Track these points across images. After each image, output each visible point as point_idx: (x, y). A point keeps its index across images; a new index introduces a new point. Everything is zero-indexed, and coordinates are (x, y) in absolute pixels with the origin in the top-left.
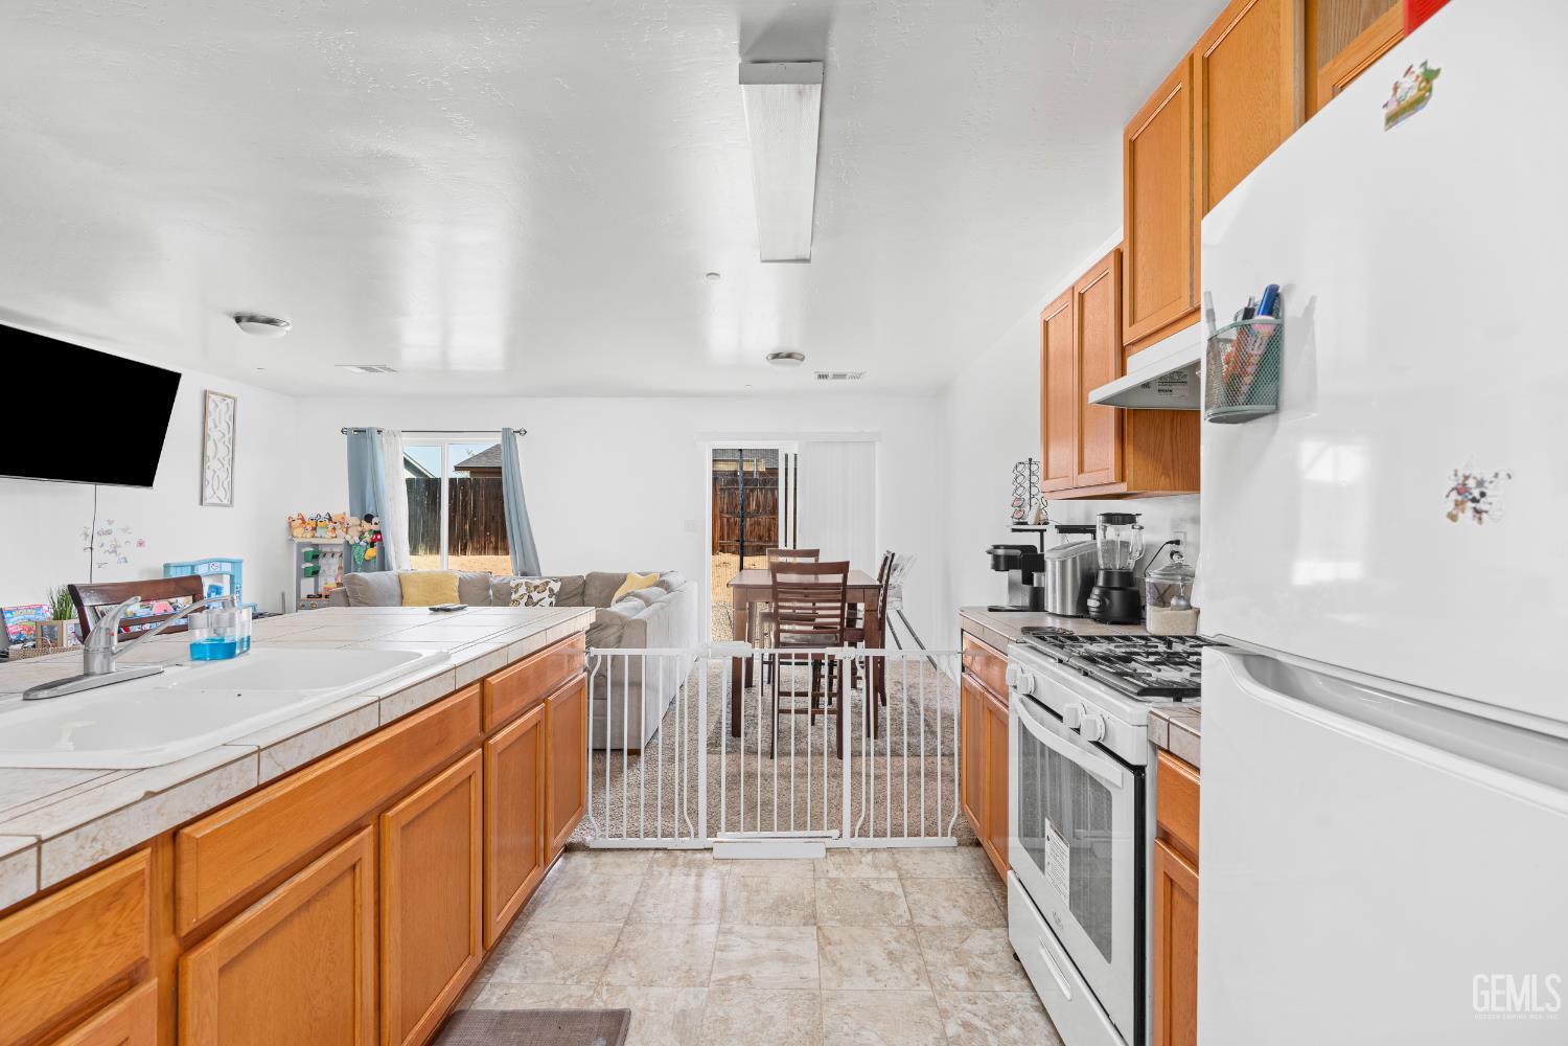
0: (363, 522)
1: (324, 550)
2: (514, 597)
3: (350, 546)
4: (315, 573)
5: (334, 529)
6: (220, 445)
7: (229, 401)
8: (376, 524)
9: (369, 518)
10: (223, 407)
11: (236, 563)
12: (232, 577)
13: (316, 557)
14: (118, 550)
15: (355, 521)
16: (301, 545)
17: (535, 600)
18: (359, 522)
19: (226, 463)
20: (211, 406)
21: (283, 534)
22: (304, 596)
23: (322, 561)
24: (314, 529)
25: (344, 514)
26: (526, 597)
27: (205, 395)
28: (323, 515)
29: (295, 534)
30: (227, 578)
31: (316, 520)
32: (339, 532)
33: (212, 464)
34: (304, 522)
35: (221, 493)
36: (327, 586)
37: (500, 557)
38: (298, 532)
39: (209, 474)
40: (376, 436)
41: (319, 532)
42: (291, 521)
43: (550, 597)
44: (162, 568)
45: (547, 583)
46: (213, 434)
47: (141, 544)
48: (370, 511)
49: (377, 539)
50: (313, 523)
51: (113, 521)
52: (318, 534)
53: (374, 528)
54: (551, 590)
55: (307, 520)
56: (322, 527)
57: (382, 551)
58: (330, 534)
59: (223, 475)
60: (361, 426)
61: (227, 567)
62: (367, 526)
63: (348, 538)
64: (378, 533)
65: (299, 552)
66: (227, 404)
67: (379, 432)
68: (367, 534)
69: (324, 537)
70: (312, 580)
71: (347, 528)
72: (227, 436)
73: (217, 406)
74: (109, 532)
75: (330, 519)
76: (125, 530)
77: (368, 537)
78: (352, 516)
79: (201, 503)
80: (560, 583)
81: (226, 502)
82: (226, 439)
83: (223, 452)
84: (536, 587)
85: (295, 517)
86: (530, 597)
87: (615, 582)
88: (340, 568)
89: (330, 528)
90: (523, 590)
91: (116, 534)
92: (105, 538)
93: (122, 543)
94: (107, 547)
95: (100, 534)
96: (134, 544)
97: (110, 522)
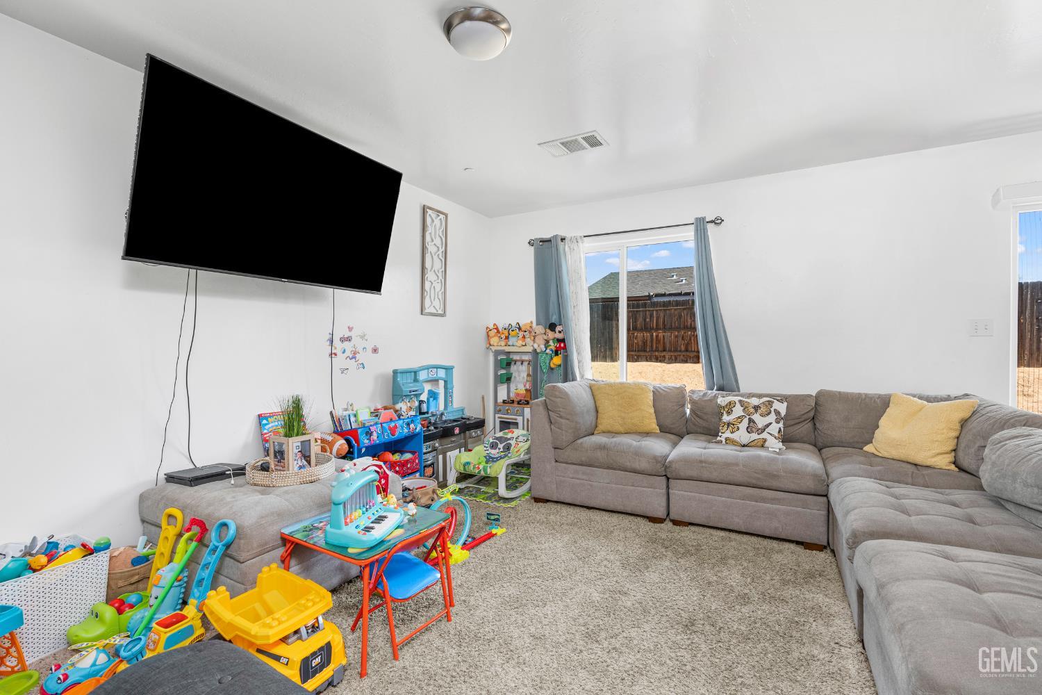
0: (548, 330)
1: (516, 357)
2: (726, 418)
3: (538, 353)
4: (509, 379)
5: (524, 337)
6: (435, 257)
7: (442, 216)
8: (560, 332)
9: (552, 327)
10: (437, 222)
11: (449, 369)
12: (446, 382)
13: (509, 364)
14: (357, 356)
15: (540, 329)
16: (497, 353)
17: (760, 426)
18: (543, 331)
19: (440, 275)
20: (429, 220)
21: (482, 343)
22: (500, 400)
23: (513, 368)
24: (507, 338)
25: (532, 322)
26: (746, 421)
27: (424, 209)
28: (514, 324)
29: (492, 343)
30: (442, 383)
31: (509, 329)
32: (528, 340)
33: (430, 276)
34: (498, 332)
35: (437, 303)
36: (517, 391)
37: (607, 363)
38: (494, 341)
39: (427, 285)
40: (561, 245)
41: (512, 341)
42: (488, 330)
43: (778, 422)
44: (392, 374)
45: (770, 403)
46: (431, 248)
47: (375, 350)
48: (554, 319)
49: (562, 347)
50: (506, 332)
51: (352, 328)
52: (510, 343)
53: (560, 336)
54: (777, 413)
55: (500, 330)
56: (513, 336)
57: (566, 359)
58: (520, 343)
59: (438, 287)
60: (547, 236)
61: (442, 373)
62: (551, 335)
63: (536, 346)
64: (562, 341)
65: (496, 360)
66: (441, 219)
67: (563, 239)
68: (551, 343)
69: (516, 345)
70: (505, 386)
71: (535, 337)
72: (441, 250)
73: (433, 221)
74: (349, 339)
75: (520, 329)
76: (363, 337)
77: (552, 345)
78: (537, 325)
79: (422, 314)
80: (785, 404)
81: (440, 312)
82: (440, 252)
83: (438, 265)
84: (756, 408)
85: (491, 327)
86: (751, 421)
87: (874, 408)
88: (528, 375)
89: (521, 336)
90: (738, 411)
91: (355, 340)
92: (346, 344)
93: (360, 349)
94: (348, 353)
95: (343, 340)
96: (369, 350)
97: (350, 329)
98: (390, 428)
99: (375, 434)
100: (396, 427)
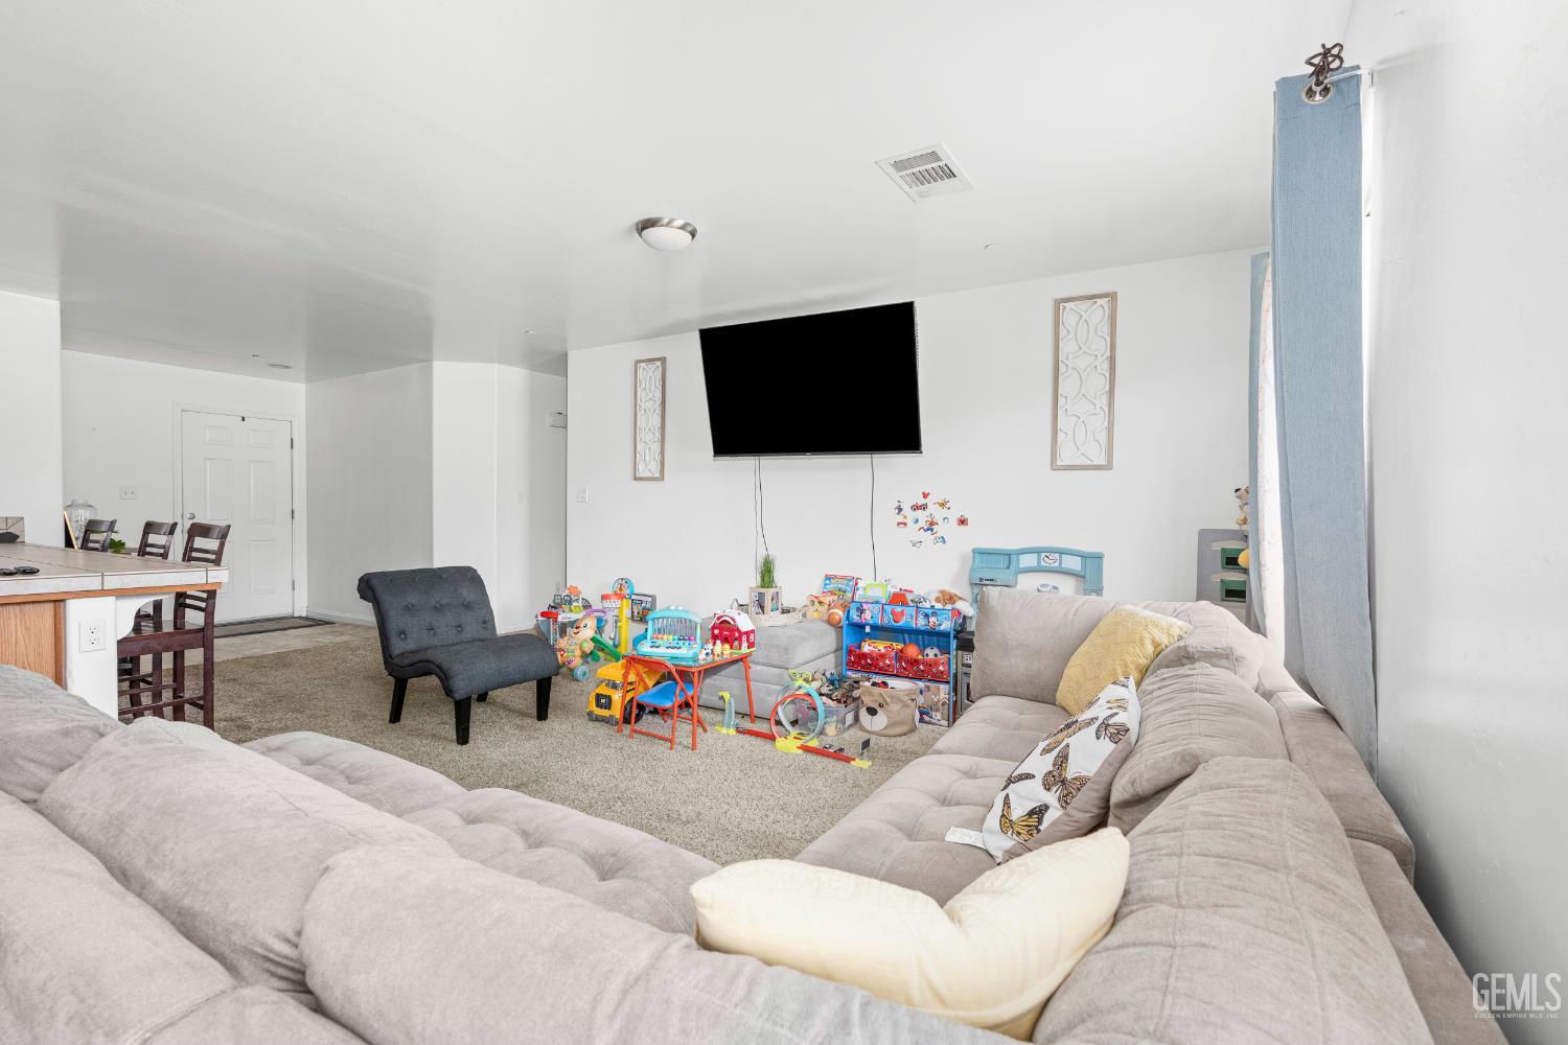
7: (1103, 301)
10: (1091, 315)
11: (1090, 557)
12: (1079, 577)
14: (935, 528)
19: (1098, 400)
20: (1069, 319)
27: (1056, 308)
33: (1073, 407)
35: (1089, 448)
39: (1067, 422)
46: (1074, 361)
47: (963, 522)
51: (928, 494)
59: (1095, 421)
61: (1072, 562)
66: (1100, 306)
72: (1100, 358)
73: (1079, 317)
74: (924, 507)
76: (942, 505)
82: (1098, 364)
83: (1096, 384)
91: (933, 509)
92: (919, 513)
93: (938, 518)
94: (922, 523)
95: (916, 508)
96: (954, 521)
97: (925, 496)
98: (893, 612)
99: (867, 612)
100: (902, 613)
